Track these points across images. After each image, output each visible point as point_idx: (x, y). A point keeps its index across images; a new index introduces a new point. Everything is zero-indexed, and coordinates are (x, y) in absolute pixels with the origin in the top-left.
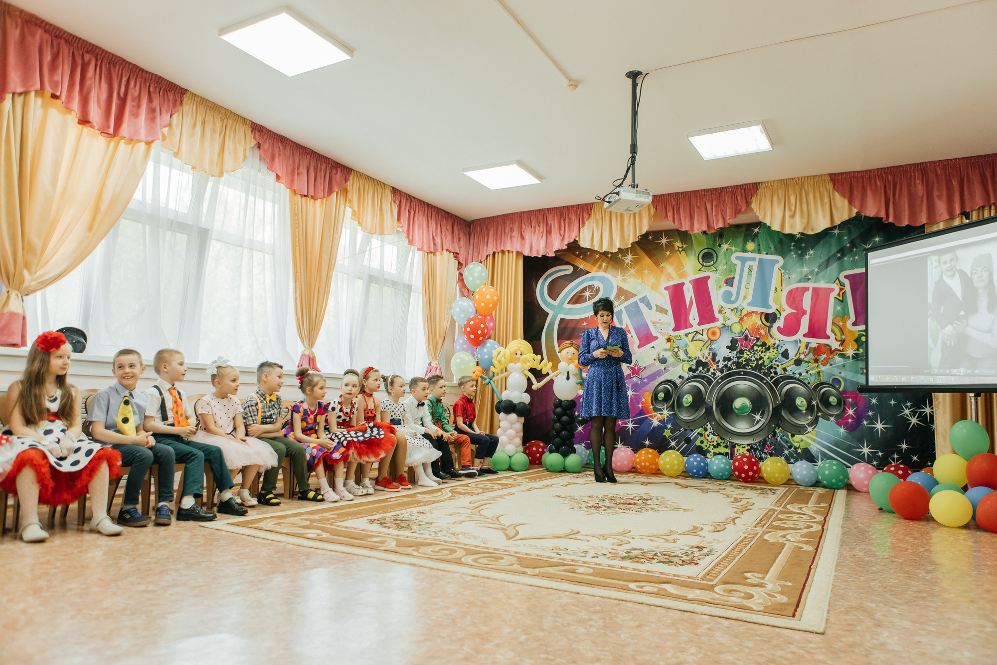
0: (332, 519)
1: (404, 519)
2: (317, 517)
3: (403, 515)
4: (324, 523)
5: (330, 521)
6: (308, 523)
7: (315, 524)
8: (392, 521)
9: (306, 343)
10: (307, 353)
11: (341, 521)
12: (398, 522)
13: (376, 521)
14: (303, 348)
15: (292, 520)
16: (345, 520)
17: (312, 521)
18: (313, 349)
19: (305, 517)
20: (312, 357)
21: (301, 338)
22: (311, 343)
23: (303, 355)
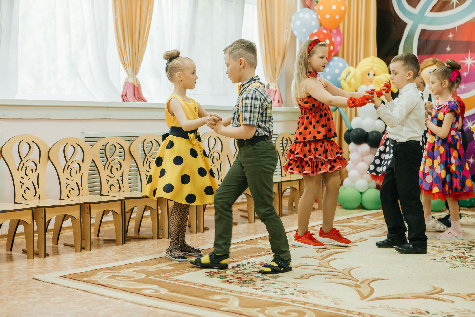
0: (168, 271)
1: (246, 272)
2: (152, 268)
3: (245, 267)
4: (161, 276)
5: (166, 275)
6: (144, 276)
7: (151, 277)
8: (233, 274)
9: (130, 69)
10: (131, 81)
11: (178, 275)
12: (239, 275)
13: (215, 274)
14: (126, 76)
15: (126, 272)
16: (183, 273)
17: (148, 274)
18: (138, 76)
19: (140, 268)
20: (136, 86)
21: (124, 64)
22: (135, 70)
23: (126, 84)
